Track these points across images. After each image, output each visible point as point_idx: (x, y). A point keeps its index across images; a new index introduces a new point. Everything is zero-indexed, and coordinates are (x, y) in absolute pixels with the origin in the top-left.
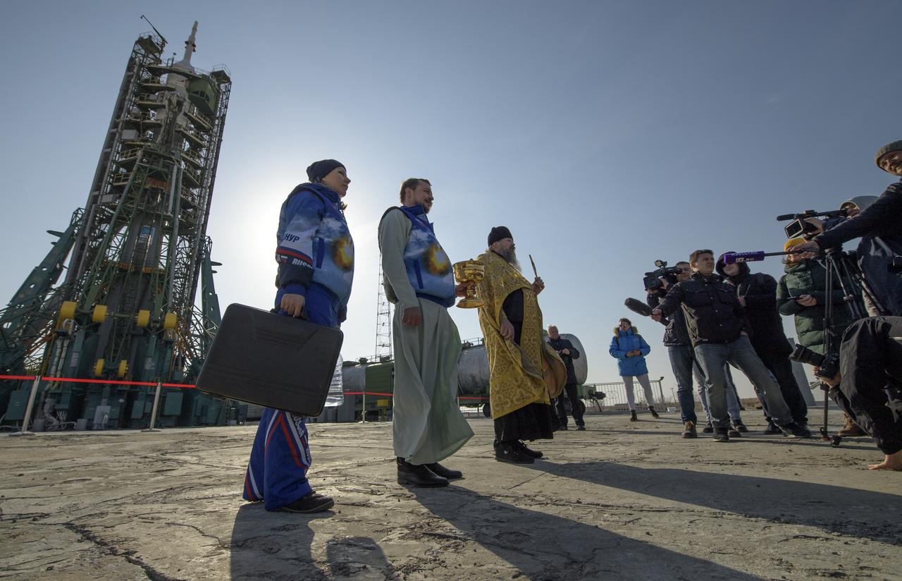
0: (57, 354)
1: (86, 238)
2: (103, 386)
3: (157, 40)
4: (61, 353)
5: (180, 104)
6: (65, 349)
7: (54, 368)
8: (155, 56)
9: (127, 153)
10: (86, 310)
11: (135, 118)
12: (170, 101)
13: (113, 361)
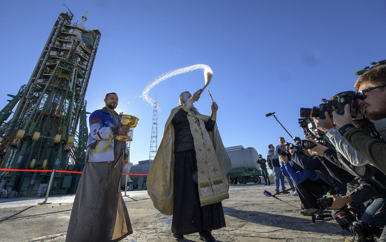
0: (10, 156)
1: (26, 99)
2: (33, 173)
3: (69, 14)
4: (12, 156)
5: (79, 42)
6: (15, 154)
7: (7, 164)
8: (68, 21)
9: (52, 61)
10: (29, 134)
11: (57, 46)
12: (74, 41)
13: (39, 160)
